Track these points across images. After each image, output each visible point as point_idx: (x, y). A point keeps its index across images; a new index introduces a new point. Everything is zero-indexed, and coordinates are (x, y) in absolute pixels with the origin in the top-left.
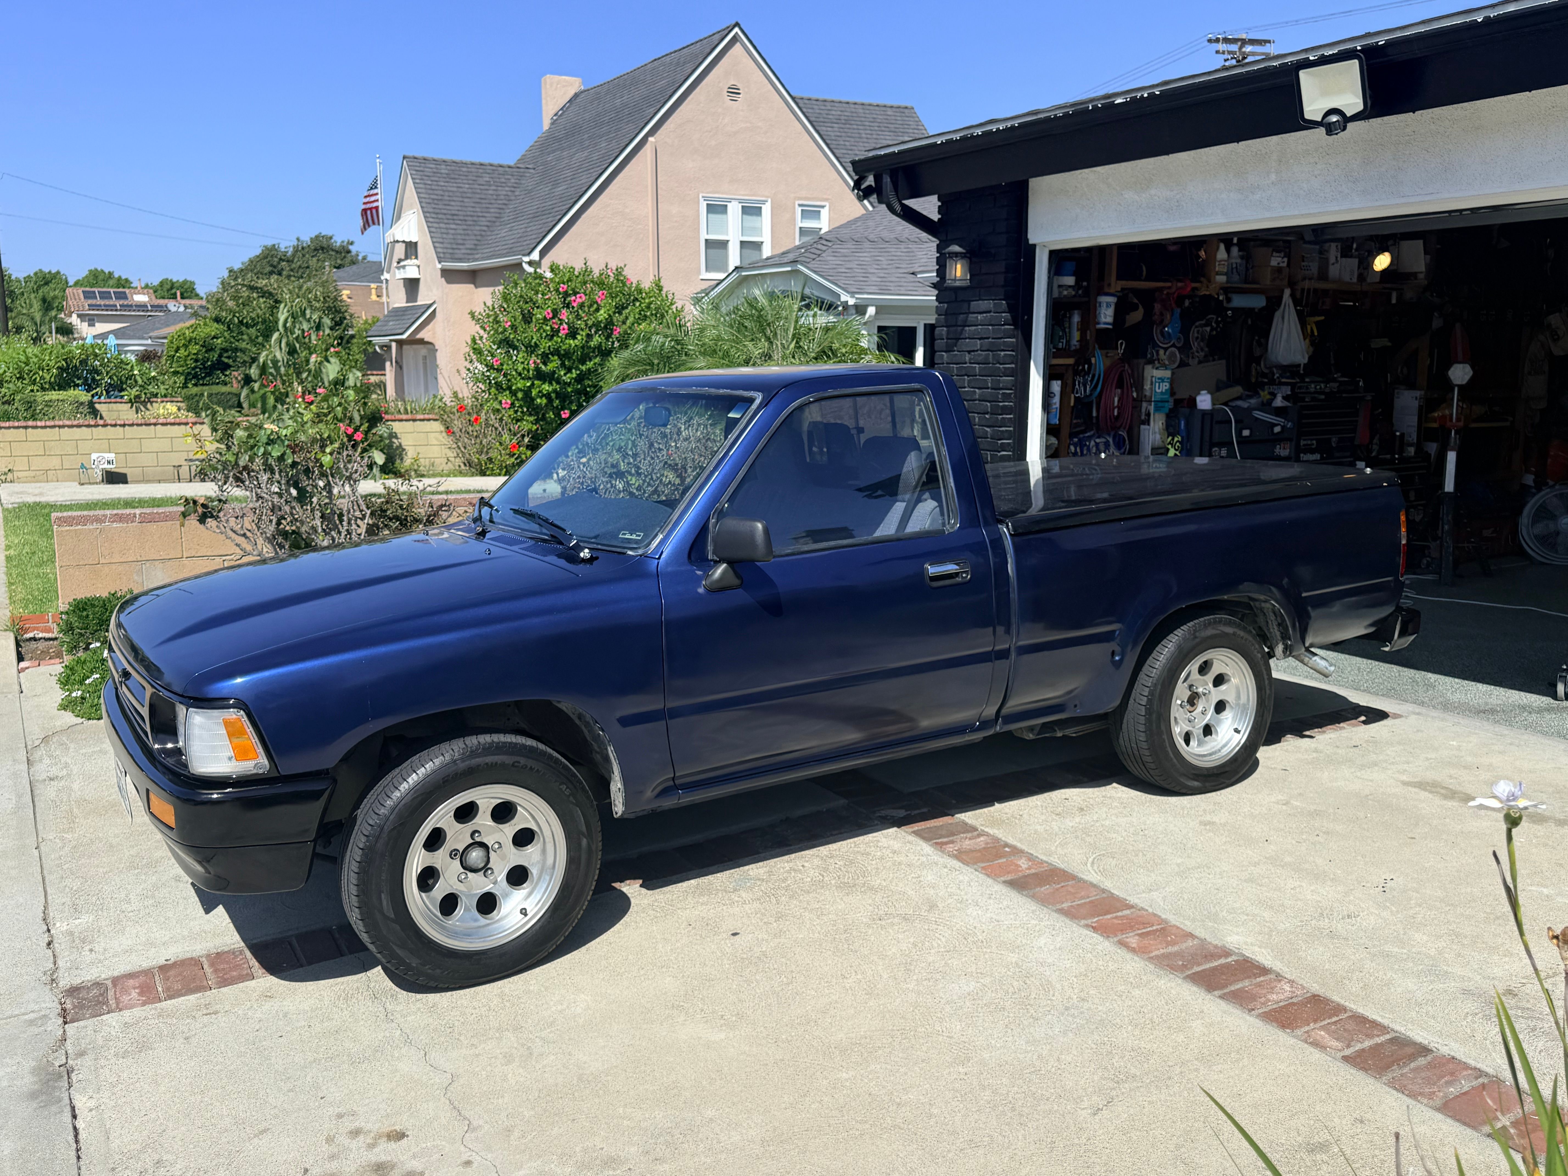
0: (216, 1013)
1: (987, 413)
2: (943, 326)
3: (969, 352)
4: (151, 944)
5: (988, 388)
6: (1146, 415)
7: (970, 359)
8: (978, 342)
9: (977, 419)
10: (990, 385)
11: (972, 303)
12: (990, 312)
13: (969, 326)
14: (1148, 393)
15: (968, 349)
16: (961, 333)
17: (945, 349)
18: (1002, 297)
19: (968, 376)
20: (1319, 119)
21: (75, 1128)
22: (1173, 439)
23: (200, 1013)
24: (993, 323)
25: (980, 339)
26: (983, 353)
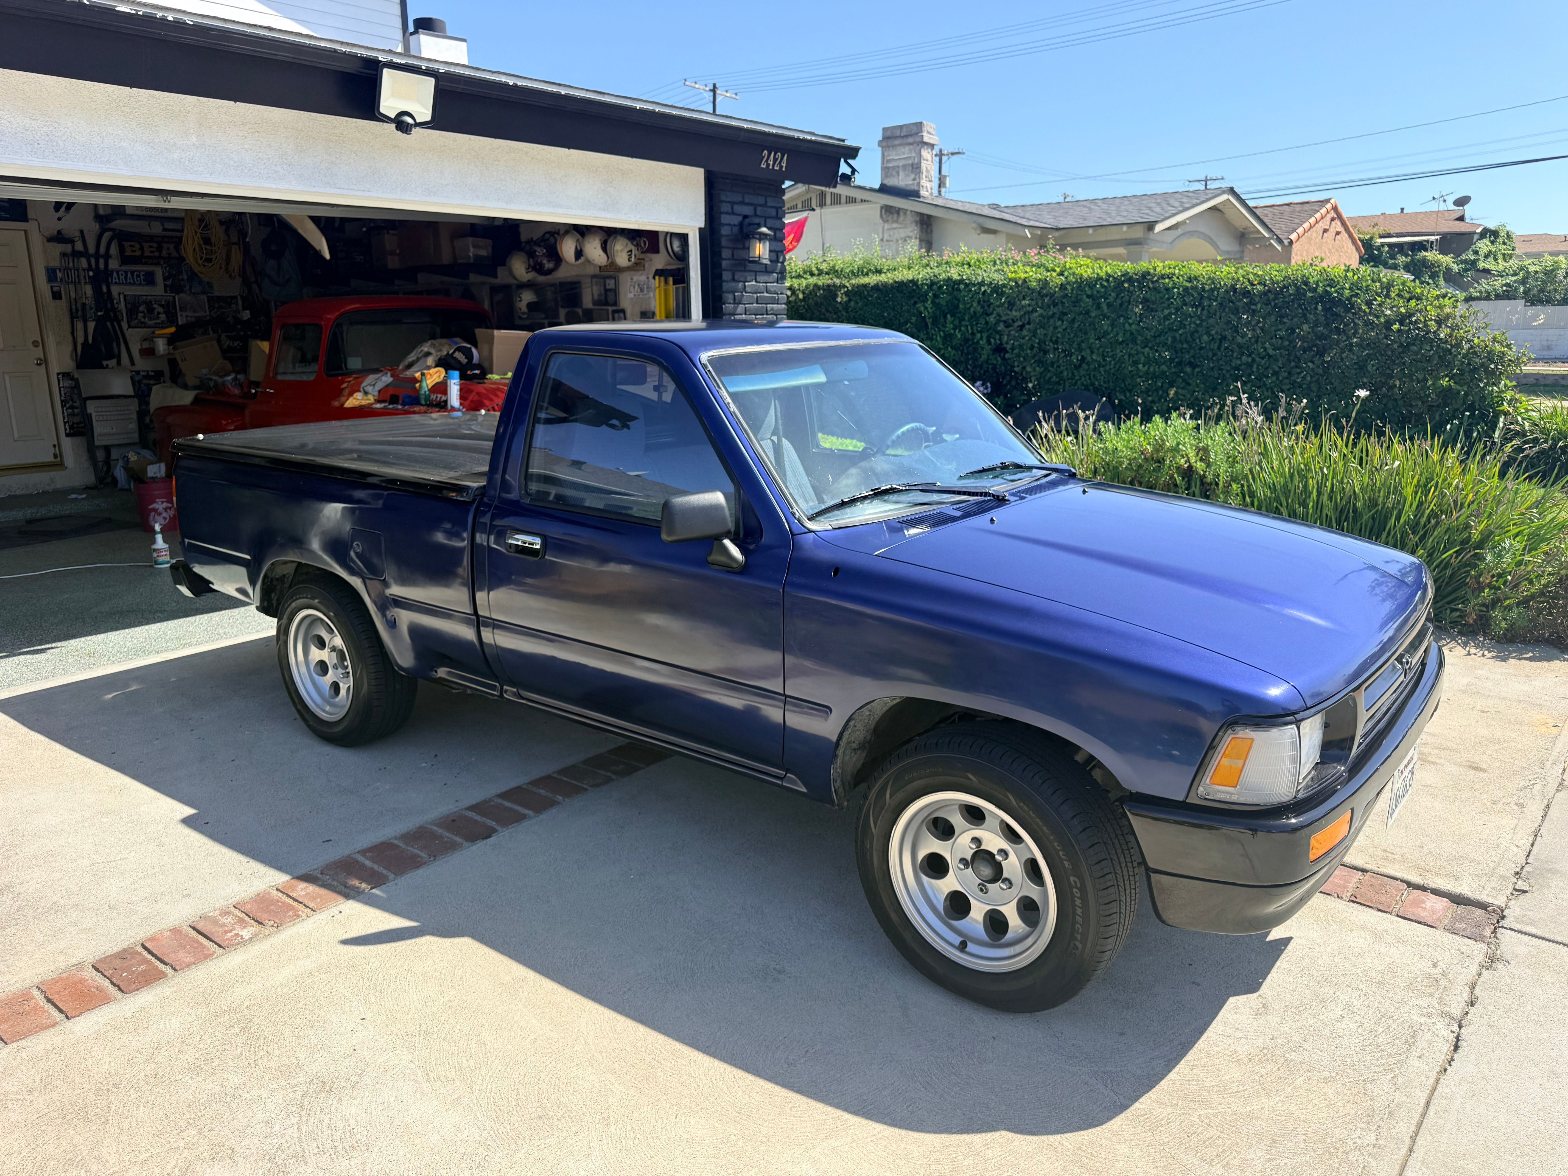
0: (1385, 851)
4: (1377, 935)
20: (393, 116)
21: (1532, 846)
23: (1396, 857)
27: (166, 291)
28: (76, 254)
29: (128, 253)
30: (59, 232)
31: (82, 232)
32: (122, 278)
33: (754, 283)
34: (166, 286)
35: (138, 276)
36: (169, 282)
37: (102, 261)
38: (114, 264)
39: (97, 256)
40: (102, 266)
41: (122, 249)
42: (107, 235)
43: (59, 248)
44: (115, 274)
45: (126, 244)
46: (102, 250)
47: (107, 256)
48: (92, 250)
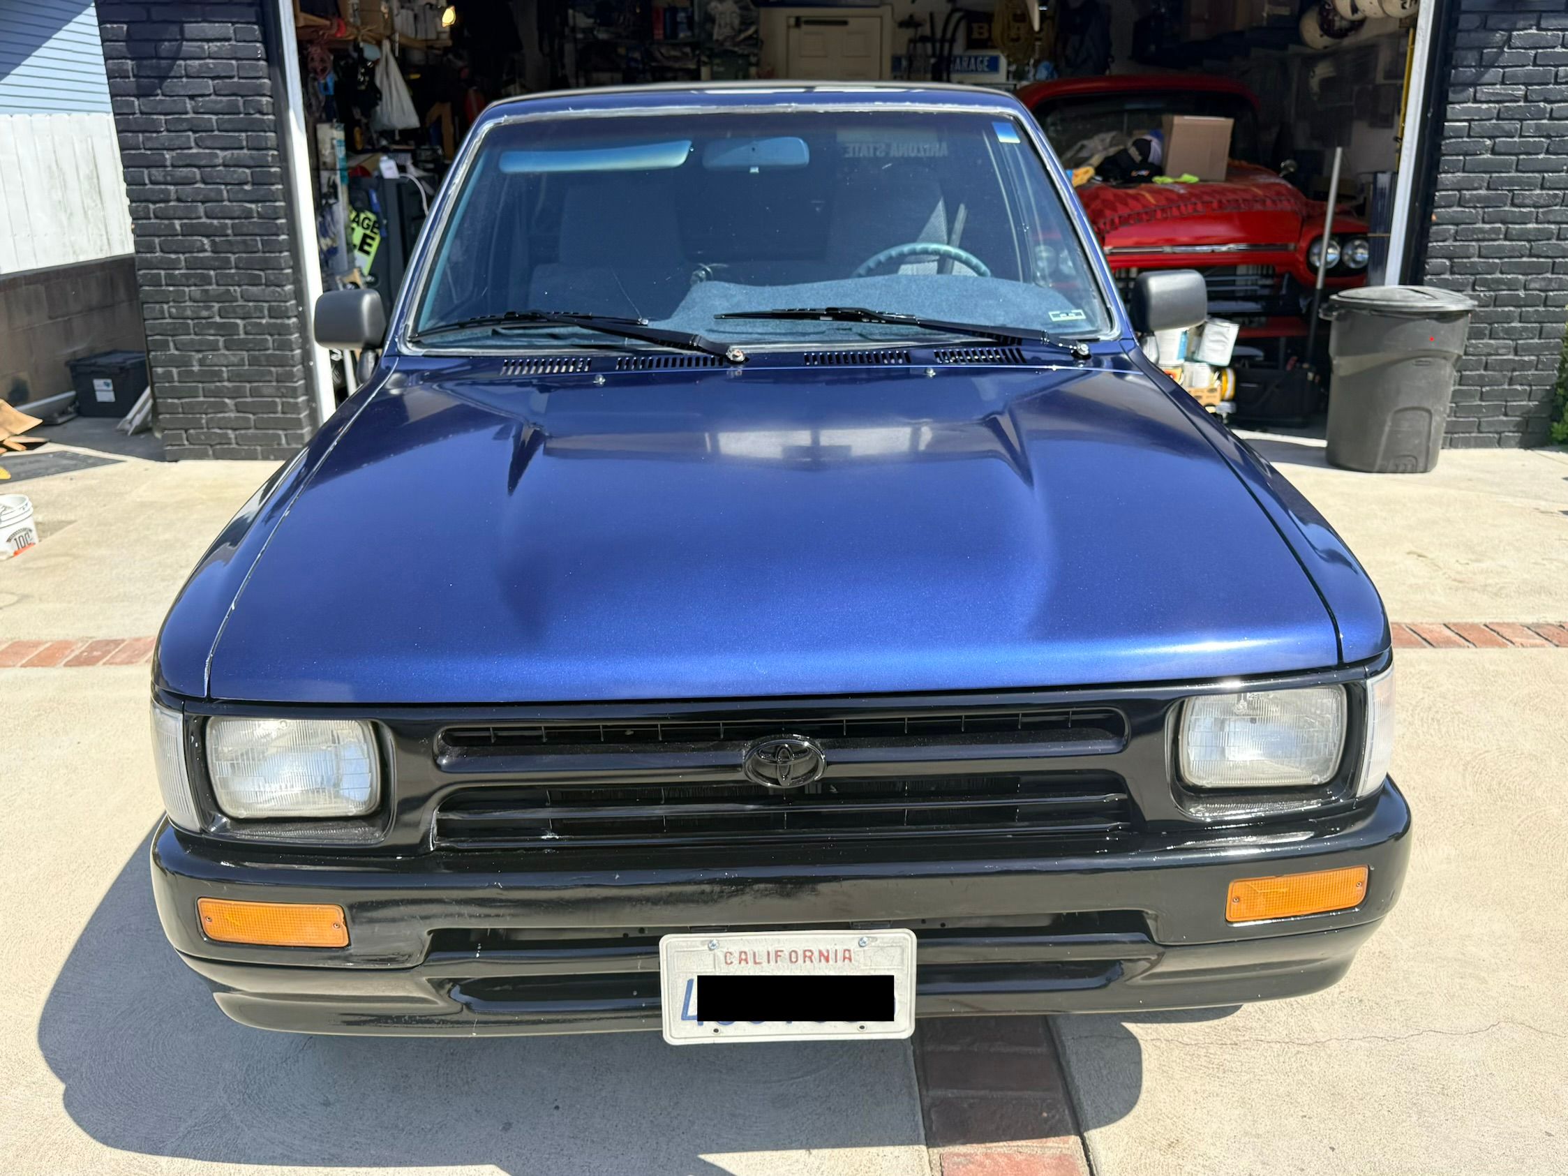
1: (246, 183)
2: (126, 58)
3: (192, 97)
5: (242, 148)
6: (329, 186)
7: (193, 108)
8: (210, 82)
9: (225, 193)
10: (244, 143)
11: (186, 25)
12: (228, 40)
13: (185, 59)
14: (328, 160)
15: (190, 93)
16: (171, 68)
17: (135, 92)
18: (254, 20)
19: (195, 132)
22: (358, 216)
24: (239, 55)
25: (213, 78)
26: (224, 99)
27: (1008, 78)
28: (924, 39)
29: (975, 36)
30: (911, 16)
31: (932, 15)
32: (965, 64)
33: (1534, 31)
34: (1008, 72)
35: (982, 62)
36: (1013, 68)
37: (947, 46)
38: (959, 49)
39: (943, 40)
40: (946, 52)
41: (969, 31)
42: (957, 15)
43: (909, 33)
44: (958, 61)
45: (975, 26)
46: (949, 35)
47: (952, 41)
48: (939, 34)
